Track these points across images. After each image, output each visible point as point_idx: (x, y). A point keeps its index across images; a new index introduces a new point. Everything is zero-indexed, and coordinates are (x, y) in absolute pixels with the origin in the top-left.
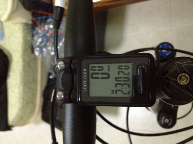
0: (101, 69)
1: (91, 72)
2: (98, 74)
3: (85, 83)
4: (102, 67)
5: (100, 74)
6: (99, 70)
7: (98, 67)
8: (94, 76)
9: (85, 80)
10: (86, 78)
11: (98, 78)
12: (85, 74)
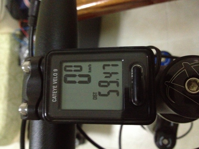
0: (79, 69)
1: (64, 73)
2: (74, 76)
3: (55, 89)
4: (80, 67)
5: (77, 77)
6: (75, 71)
7: (75, 66)
8: (69, 79)
9: (55, 85)
10: (56, 83)
11: (74, 82)
12: (55, 77)
